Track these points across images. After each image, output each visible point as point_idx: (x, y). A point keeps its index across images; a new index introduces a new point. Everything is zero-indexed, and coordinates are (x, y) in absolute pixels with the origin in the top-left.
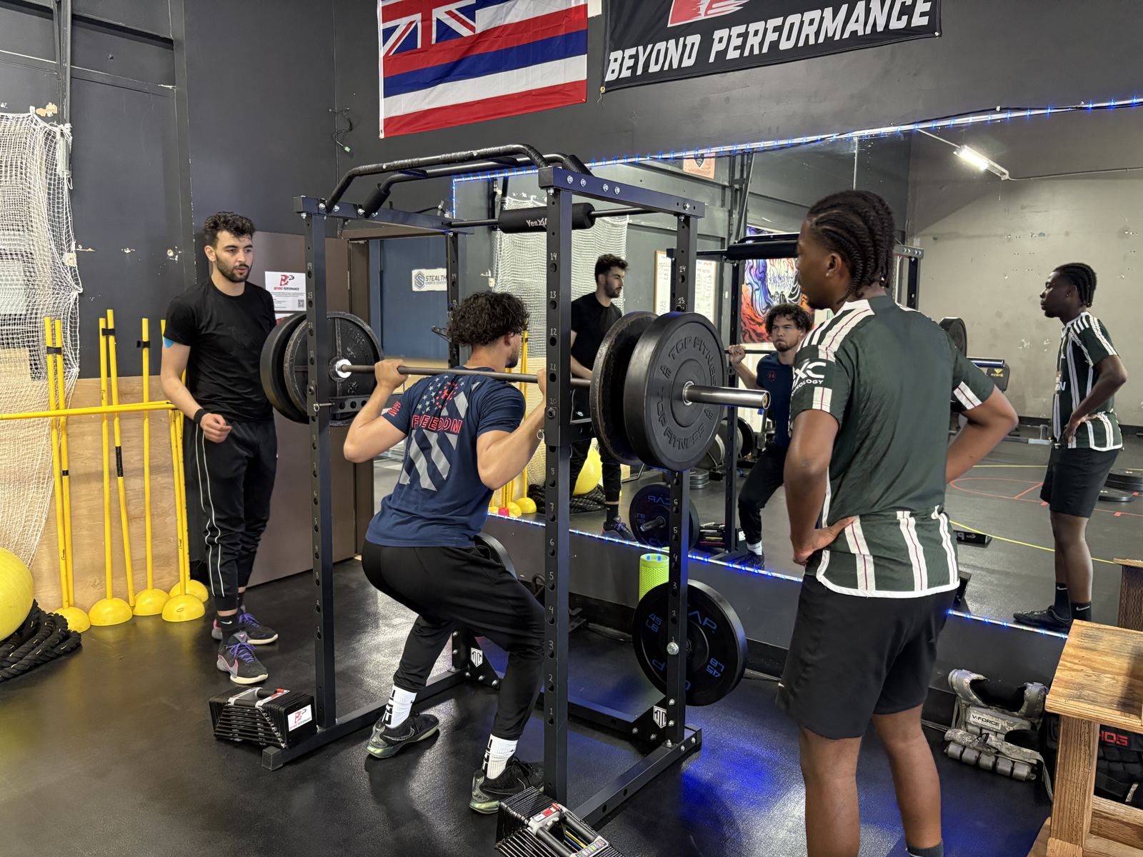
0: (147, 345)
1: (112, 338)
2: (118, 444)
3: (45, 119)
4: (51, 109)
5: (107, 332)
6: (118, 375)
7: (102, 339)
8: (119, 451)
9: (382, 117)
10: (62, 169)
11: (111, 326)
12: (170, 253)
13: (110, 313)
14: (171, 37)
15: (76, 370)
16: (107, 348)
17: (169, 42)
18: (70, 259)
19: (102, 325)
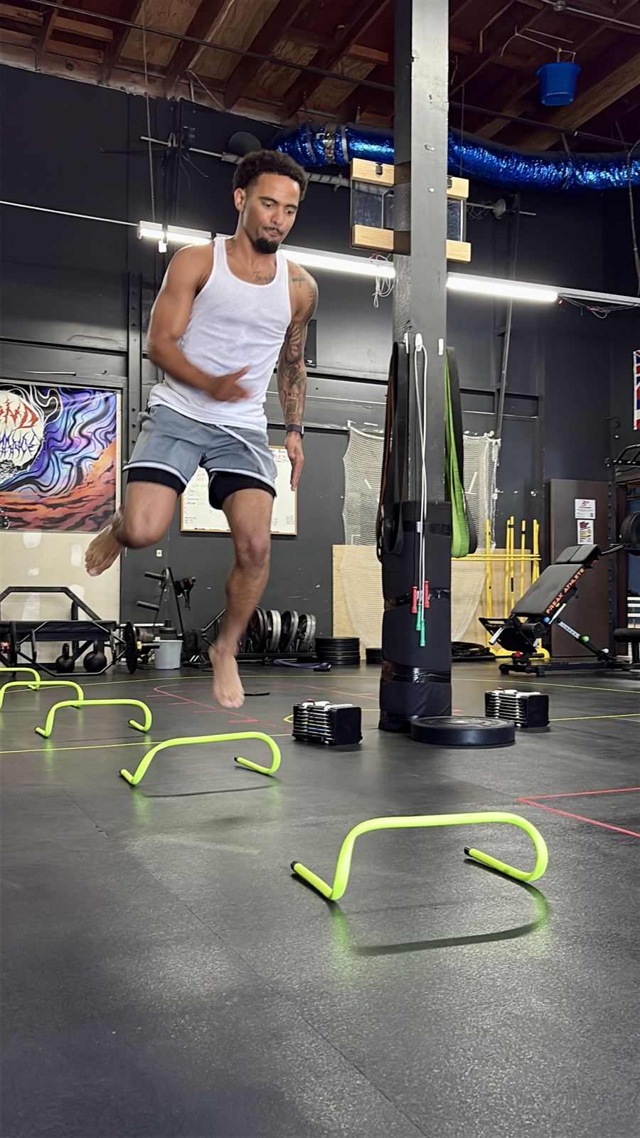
0: (523, 533)
1: (512, 529)
2: (512, 577)
3: (491, 438)
4: (492, 433)
5: (510, 526)
6: (515, 548)
7: (508, 529)
8: (512, 579)
9: (636, 419)
10: (495, 458)
11: (512, 524)
12: (532, 493)
13: (512, 518)
14: (537, 395)
15: (495, 545)
16: (510, 533)
17: (536, 398)
18: (495, 497)
19: (508, 523)
